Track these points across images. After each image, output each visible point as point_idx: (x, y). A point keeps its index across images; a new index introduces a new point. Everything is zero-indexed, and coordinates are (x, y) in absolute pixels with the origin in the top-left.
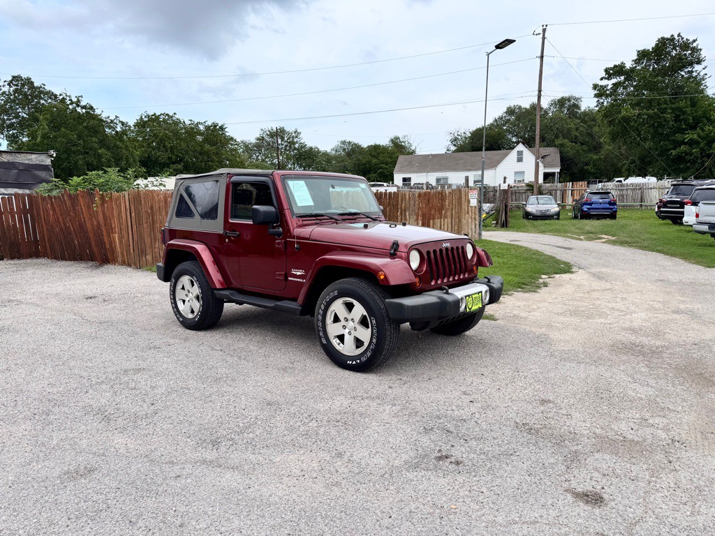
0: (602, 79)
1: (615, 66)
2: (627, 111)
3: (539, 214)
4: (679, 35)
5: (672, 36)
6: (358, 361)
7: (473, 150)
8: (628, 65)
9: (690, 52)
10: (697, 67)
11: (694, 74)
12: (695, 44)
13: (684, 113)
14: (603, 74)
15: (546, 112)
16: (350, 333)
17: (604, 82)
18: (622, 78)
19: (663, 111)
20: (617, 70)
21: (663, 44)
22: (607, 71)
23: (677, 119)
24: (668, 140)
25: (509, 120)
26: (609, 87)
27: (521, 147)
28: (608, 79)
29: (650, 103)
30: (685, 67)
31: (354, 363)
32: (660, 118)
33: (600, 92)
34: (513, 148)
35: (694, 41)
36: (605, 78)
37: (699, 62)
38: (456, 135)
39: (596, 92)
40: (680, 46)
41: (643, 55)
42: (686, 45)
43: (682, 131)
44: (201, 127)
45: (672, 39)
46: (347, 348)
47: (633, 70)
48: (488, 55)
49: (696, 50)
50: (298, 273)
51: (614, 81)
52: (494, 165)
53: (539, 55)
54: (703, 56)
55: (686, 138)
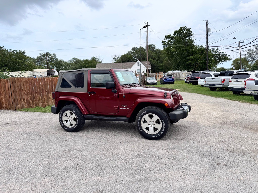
0: (164, 39)
1: (168, 35)
2: (173, 50)
3: (151, 83)
4: (186, 27)
5: (184, 27)
6: (157, 136)
7: (122, 62)
8: (172, 35)
9: (189, 32)
10: (191, 37)
11: (191, 39)
12: (190, 30)
13: (189, 50)
14: (165, 38)
15: (145, 50)
16: (151, 126)
17: (165, 40)
18: (170, 39)
19: (183, 50)
20: (168, 37)
21: (181, 29)
22: (165, 37)
23: (187, 52)
24: (185, 59)
25: (133, 52)
26: (167, 42)
27: (138, 61)
28: (166, 39)
29: (179, 48)
30: (188, 36)
31: (155, 137)
32: (182, 52)
33: (164, 44)
34: (136, 61)
35: (190, 29)
36: (165, 39)
37: (192, 35)
38: (115, 57)
39: (163, 43)
40: (186, 30)
41: (176, 32)
42: (188, 30)
43: (189, 56)
44: (15, 52)
45: (184, 28)
46: (151, 132)
47: (173, 37)
48: (140, 30)
49: (191, 32)
50: (125, 106)
51: (168, 40)
52: (130, 67)
53: (146, 31)
54: (193, 33)
55: (190, 58)
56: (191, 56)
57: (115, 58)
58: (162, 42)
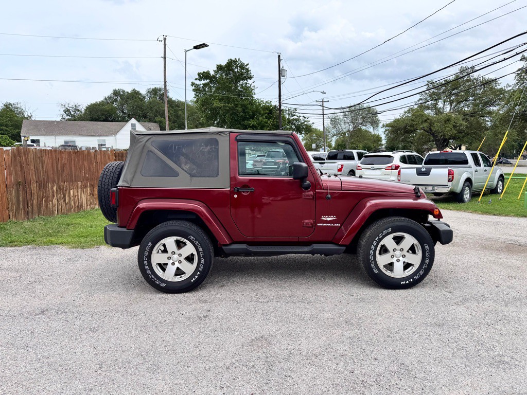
0: (196, 79)
1: (204, 72)
2: (217, 104)
4: (239, 59)
5: (236, 59)
7: (92, 121)
8: (212, 73)
9: (245, 71)
10: (250, 82)
11: (248, 85)
12: (247, 67)
13: (247, 108)
14: (197, 77)
17: (198, 82)
18: (208, 81)
19: (236, 105)
20: (204, 75)
21: (231, 63)
22: (199, 74)
23: (244, 111)
24: (240, 124)
25: (116, 100)
26: (202, 86)
27: (133, 121)
28: (199, 80)
29: (228, 100)
30: (243, 79)
32: (234, 109)
33: (197, 90)
34: (127, 121)
35: (248, 64)
36: (198, 80)
37: (250, 78)
38: (67, 106)
39: (194, 88)
40: (240, 67)
41: (220, 68)
42: (242, 67)
43: (248, 119)
45: (235, 61)
47: (214, 77)
49: (248, 70)
51: (203, 82)
52: (114, 133)
54: (252, 75)
55: (250, 124)
56: (251, 120)
57: (68, 110)
58: (193, 84)
